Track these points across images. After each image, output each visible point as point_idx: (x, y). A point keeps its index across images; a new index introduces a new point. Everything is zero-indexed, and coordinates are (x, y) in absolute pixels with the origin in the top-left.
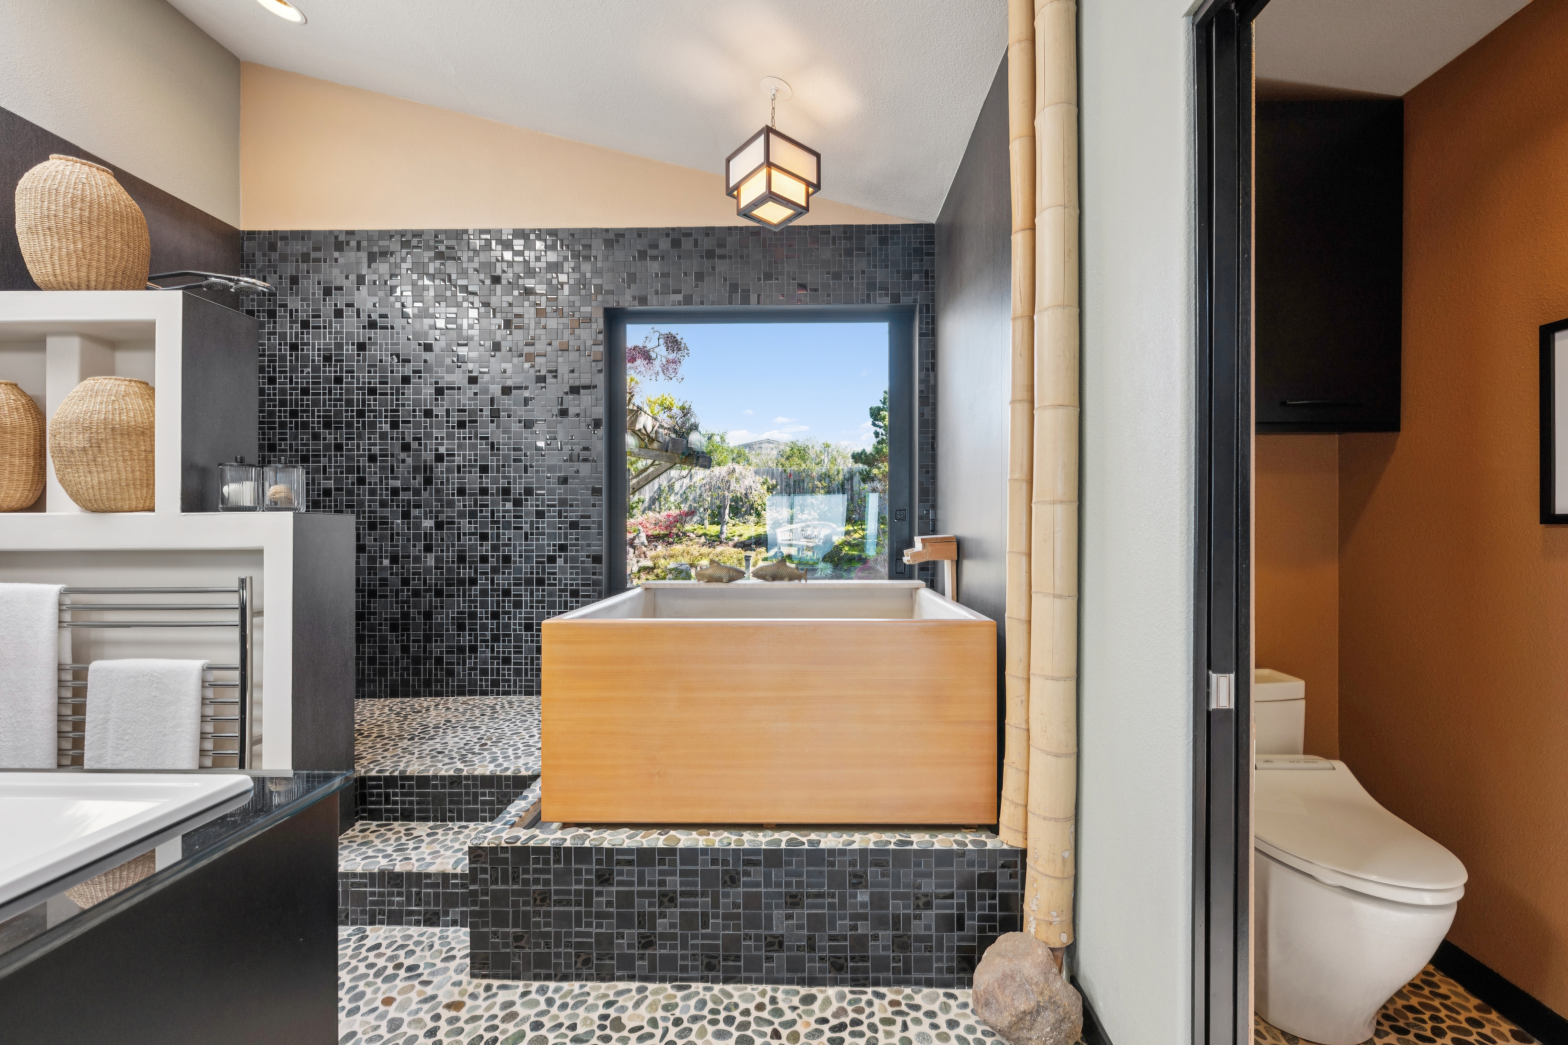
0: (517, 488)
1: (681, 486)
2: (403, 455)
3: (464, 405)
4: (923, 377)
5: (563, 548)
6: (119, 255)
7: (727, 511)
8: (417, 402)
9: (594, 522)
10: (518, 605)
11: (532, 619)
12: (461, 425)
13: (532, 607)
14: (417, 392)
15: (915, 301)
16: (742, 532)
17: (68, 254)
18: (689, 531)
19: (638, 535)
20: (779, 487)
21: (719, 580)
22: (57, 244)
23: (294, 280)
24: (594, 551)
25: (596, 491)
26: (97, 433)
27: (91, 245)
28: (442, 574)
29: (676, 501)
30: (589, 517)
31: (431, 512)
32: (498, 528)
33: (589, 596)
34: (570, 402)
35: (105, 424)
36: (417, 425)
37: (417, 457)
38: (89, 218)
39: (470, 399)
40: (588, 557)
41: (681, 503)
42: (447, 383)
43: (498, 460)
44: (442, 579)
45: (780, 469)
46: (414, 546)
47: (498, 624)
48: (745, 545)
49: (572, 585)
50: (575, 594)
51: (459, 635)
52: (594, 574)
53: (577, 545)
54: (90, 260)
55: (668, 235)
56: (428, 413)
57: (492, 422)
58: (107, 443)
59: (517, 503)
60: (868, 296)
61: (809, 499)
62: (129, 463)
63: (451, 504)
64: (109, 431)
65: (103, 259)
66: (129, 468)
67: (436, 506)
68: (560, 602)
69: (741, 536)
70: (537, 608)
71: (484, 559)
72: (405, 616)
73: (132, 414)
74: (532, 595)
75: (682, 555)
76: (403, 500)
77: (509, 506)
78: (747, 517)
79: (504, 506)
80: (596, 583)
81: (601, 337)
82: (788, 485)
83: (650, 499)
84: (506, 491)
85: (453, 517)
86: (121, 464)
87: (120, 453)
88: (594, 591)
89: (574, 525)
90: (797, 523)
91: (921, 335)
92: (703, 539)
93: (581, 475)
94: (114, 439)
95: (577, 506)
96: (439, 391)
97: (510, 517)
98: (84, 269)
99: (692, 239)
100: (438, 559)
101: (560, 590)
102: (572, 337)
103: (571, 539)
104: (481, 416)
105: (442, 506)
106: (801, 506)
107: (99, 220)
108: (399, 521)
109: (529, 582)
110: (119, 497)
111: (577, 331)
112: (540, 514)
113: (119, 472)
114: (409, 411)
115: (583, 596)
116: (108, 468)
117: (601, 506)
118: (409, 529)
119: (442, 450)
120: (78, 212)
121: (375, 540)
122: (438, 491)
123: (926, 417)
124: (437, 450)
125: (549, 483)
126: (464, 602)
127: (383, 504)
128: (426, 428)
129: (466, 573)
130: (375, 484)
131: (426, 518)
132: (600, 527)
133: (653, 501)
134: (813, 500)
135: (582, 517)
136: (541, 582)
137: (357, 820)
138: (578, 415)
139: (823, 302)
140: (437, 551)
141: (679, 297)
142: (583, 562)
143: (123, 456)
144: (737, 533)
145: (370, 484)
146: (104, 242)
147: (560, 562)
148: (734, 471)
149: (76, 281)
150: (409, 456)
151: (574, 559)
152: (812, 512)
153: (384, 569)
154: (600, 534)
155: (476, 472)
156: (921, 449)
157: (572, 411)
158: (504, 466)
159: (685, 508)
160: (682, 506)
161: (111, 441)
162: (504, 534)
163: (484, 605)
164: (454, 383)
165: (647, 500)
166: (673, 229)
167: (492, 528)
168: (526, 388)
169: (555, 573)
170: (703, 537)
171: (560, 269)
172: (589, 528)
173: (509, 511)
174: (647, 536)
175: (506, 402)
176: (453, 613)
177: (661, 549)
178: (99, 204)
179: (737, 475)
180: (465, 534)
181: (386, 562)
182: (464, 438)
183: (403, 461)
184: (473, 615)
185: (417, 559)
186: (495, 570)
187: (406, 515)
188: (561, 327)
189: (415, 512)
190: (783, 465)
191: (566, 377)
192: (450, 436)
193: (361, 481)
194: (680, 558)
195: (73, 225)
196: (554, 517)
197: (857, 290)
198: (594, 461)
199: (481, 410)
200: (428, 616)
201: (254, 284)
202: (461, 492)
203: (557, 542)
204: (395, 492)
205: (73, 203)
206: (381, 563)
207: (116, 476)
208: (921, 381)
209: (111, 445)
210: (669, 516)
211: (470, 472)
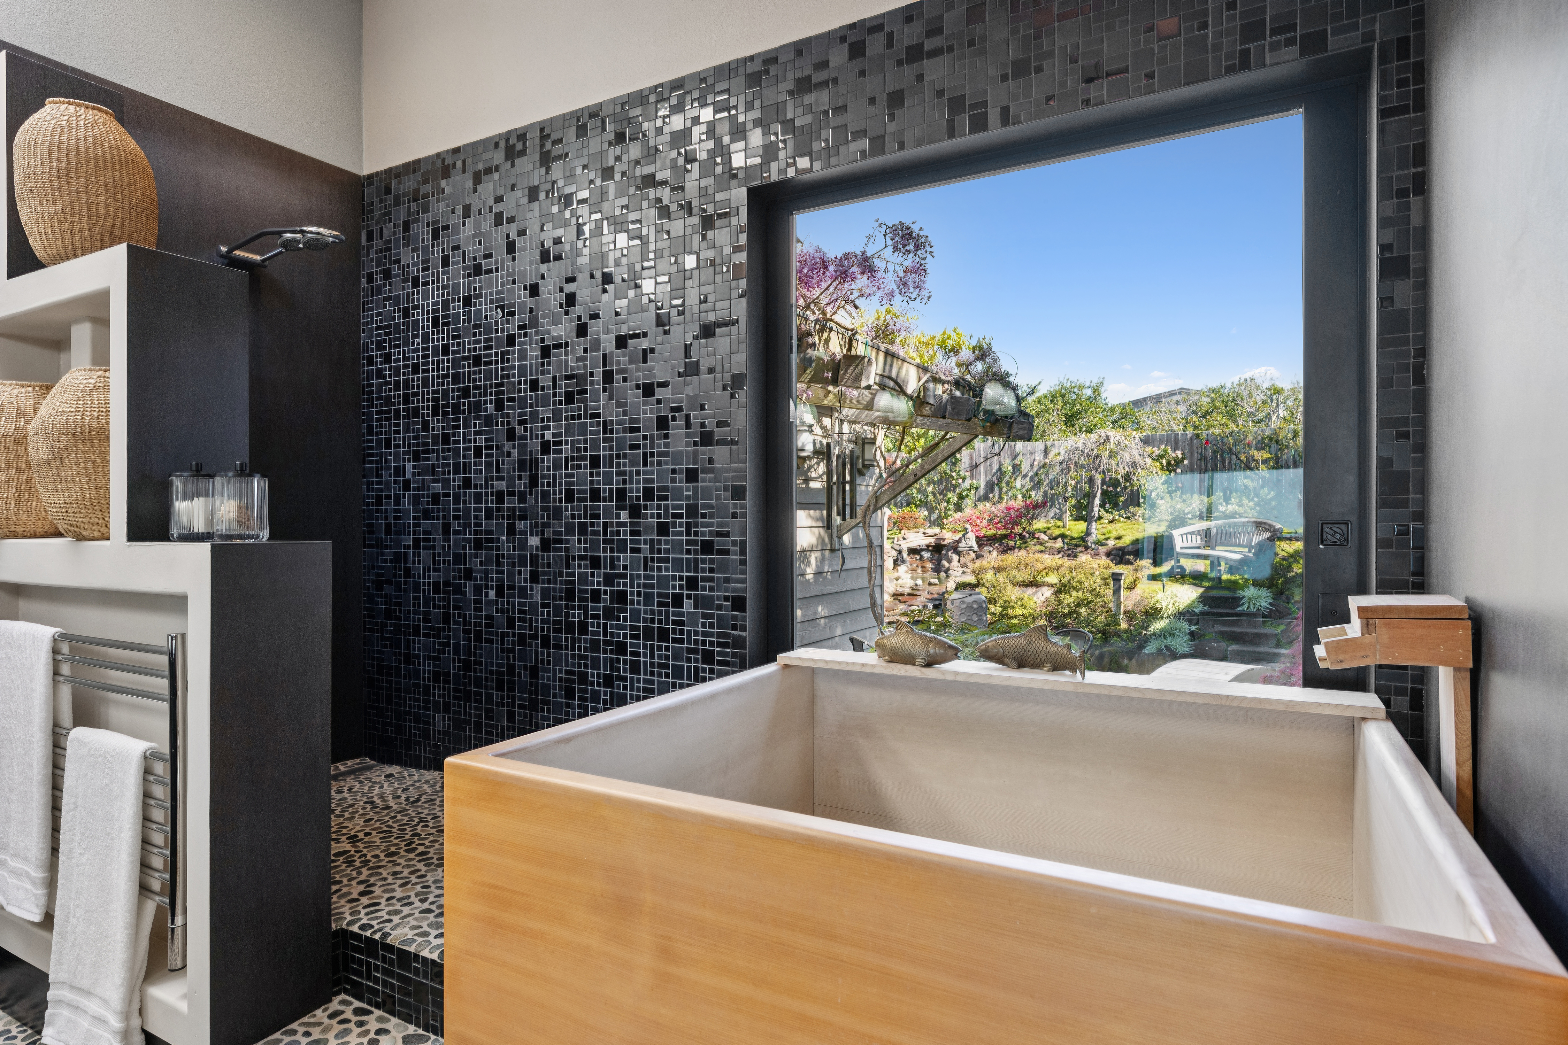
0: (635, 489)
1: (1032, 466)
2: (508, 446)
3: (573, 369)
4: (1389, 213)
5: (693, 583)
6: (103, 212)
7: (1097, 501)
8: (522, 371)
9: (734, 543)
10: (635, 668)
12: (570, 398)
14: (523, 356)
15: (1369, 37)
16: (1121, 532)
17: (51, 219)
18: (1039, 531)
19: (964, 536)
20: (1186, 462)
21: (909, 660)
22: (39, 209)
23: (406, 227)
24: (735, 590)
25: (738, 493)
26: (59, 441)
27: (71, 203)
28: (549, 614)
29: (1023, 487)
30: (727, 534)
31: (537, 525)
32: (612, 550)
33: (726, 663)
34: (702, 351)
35: (66, 428)
36: (523, 402)
37: (522, 448)
38: (67, 169)
39: (580, 359)
40: (726, 599)
41: (1032, 489)
42: (554, 338)
43: (611, 448)
44: (548, 622)
45: (1190, 431)
46: (520, 572)
47: (612, 693)
48: (1120, 555)
50: (708, 657)
51: (567, 705)
53: (711, 580)
54: (72, 222)
55: (843, 39)
56: (534, 385)
57: (605, 390)
58: (69, 454)
59: (635, 512)
60: (1245, 54)
61: (1242, 478)
62: (93, 477)
63: (558, 513)
64: (70, 437)
65: (85, 219)
66: (92, 484)
67: (543, 517)
68: (689, 668)
69: (1119, 538)
71: (596, 596)
72: (511, 668)
73: (96, 414)
74: (653, 655)
75: (1017, 568)
76: (508, 508)
77: (625, 516)
78: (1131, 509)
79: (618, 516)
80: (739, 643)
81: (743, 239)
82: (1203, 458)
83: (986, 485)
84: (621, 494)
85: (560, 533)
86: (84, 479)
87: (82, 464)
88: (735, 655)
89: (707, 547)
90: (1217, 518)
91: (1384, 113)
92: (1059, 544)
93: (716, 466)
94: (76, 446)
95: (711, 516)
96: (546, 352)
97: (625, 533)
98: (67, 235)
99: (882, 37)
100: (545, 593)
101: (689, 650)
102: (704, 244)
103: (704, 570)
104: (592, 383)
105: (549, 517)
106: (1224, 491)
107: (77, 170)
108: (505, 538)
109: (649, 634)
110: (86, 521)
111: (710, 234)
112: (663, 529)
113: (82, 490)
114: (513, 383)
115: (720, 663)
116: (72, 485)
117: (744, 516)
118: (514, 550)
119: (549, 436)
120: (55, 164)
121: (481, 563)
122: (545, 495)
123: (1398, 305)
124: (543, 436)
125: (673, 480)
126: (573, 656)
127: (489, 515)
128: (531, 406)
129: (575, 615)
130: (481, 487)
131: (531, 535)
132: (743, 552)
133: (990, 487)
134: (1247, 482)
135: (719, 534)
136: (663, 635)
137: (337, 993)
138: (711, 371)
139: (1139, 92)
140: (543, 583)
141: (865, 144)
142: (719, 607)
143: (86, 468)
144: (1114, 534)
145: (476, 488)
146: (84, 197)
147: (688, 604)
148: (1108, 439)
149: (63, 252)
150: (514, 447)
151: (708, 602)
152: (1245, 501)
153: (489, 603)
154: (743, 562)
155: (585, 467)
156: (1383, 383)
157: (704, 364)
158: (618, 456)
159: (1037, 496)
160: (1033, 493)
161: (73, 449)
162: (618, 559)
163: (596, 664)
164: (560, 337)
165: (982, 486)
166: (853, 26)
167: (605, 551)
168: (645, 335)
169: (682, 623)
170: (1060, 539)
171: (687, 139)
172: (727, 552)
173: (623, 524)
174: (977, 537)
175: (621, 358)
176: (561, 672)
177: (992, 557)
178: (77, 150)
179: (1112, 446)
180: (573, 558)
181: (492, 594)
182: (573, 418)
183: (509, 454)
184: (583, 678)
185: (523, 592)
186: (608, 613)
187: (511, 530)
188: (689, 231)
189: (520, 525)
190: (1196, 427)
191: (696, 310)
192: (557, 416)
193: (467, 483)
194: (1014, 572)
195: (51, 181)
196: (680, 534)
197: (1217, 47)
198: (734, 443)
199: (592, 374)
200: (534, 672)
201: (318, 233)
202: (570, 496)
203: (685, 574)
204: (500, 497)
205: (50, 153)
206: (487, 594)
207: (80, 495)
208: (1383, 223)
209: (73, 455)
210: (1008, 509)
211: (579, 467)
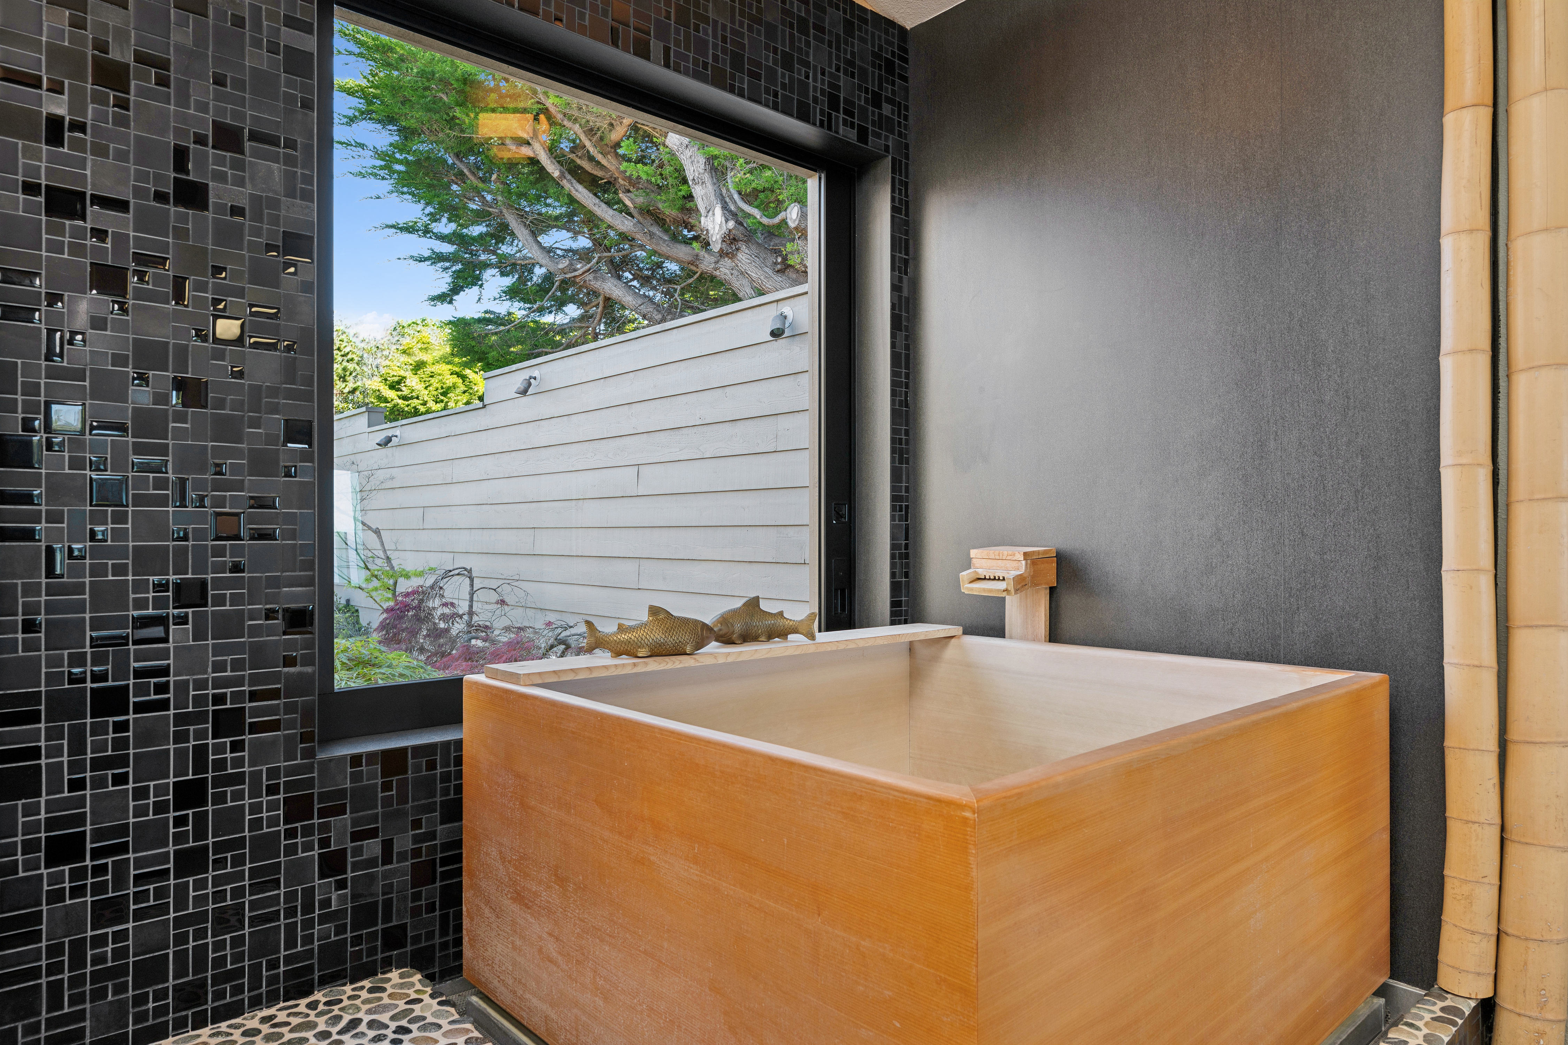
5: (189, 593)
9: (289, 518)
11: (80, 819)
13: (77, 785)
24: (290, 598)
30: (273, 504)
40: (270, 614)
49: (219, 699)
52: (289, 662)
53: (235, 583)
68: (181, 755)
70: (99, 783)
74: (78, 746)
88: (291, 709)
93: (248, 382)
103: (218, 568)
117: (309, 473)
123: (897, 349)
142: (254, 631)
147: (179, 635)
151: (228, 624)
154: (307, 550)
157: (217, 194)
169: (164, 671)
198: (287, 348)
